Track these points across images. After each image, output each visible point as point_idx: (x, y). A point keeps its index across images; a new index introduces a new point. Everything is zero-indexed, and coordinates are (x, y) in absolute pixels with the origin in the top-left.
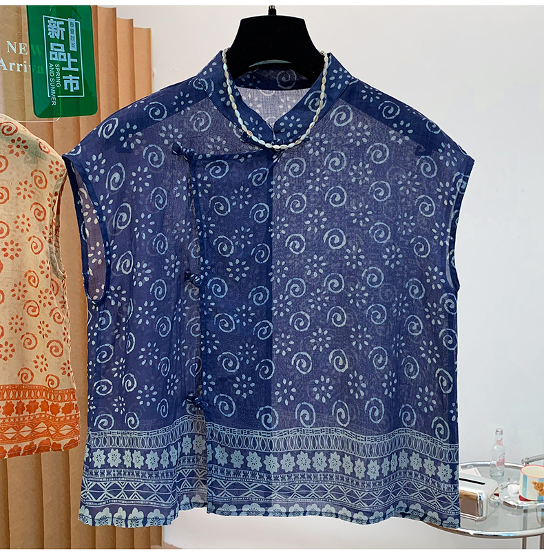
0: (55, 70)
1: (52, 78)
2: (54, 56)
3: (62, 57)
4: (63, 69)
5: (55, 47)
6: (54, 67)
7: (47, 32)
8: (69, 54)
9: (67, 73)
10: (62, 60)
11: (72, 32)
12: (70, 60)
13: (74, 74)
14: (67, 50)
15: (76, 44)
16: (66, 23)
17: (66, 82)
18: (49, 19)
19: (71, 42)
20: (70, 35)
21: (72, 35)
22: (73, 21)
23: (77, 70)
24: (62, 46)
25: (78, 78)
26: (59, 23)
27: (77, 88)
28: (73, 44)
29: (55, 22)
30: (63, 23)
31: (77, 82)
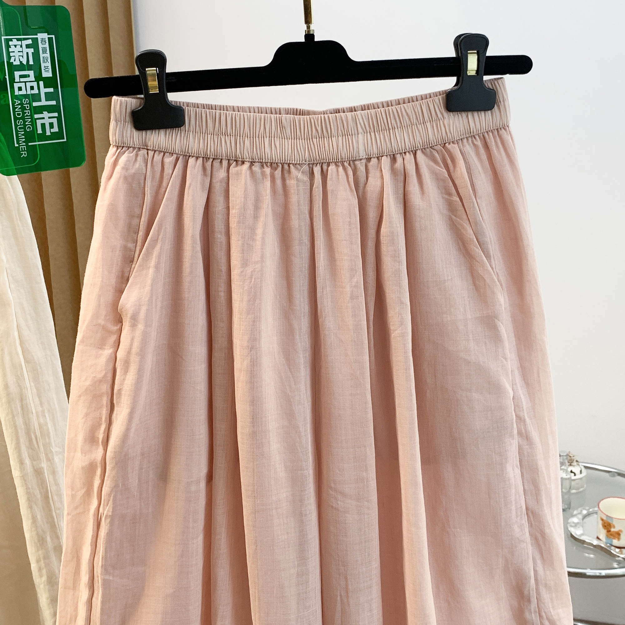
0: (23, 108)
1: (19, 119)
2: (20, 89)
3: (32, 88)
4: (35, 104)
5: (21, 76)
6: (21, 104)
7: (9, 57)
8: (41, 83)
9: (40, 109)
10: (33, 92)
11: (44, 51)
12: (43, 91)
13: (49, 109)
14: (38, 77)
15: (50, 67)
16: (35, 41)
17: (39, 122)
18: (11, 40)
19: (43, 65)
20: (42, 56)
21: (45, 55)
22: (45, 36)
23: (54, 103)
24: (31, 73)
25: (56, 114)
26: (25, 43)
27: (56, 129)
28: (46, 68)
29: (19, 43)
30: (30, 42)
31: (55, 121)
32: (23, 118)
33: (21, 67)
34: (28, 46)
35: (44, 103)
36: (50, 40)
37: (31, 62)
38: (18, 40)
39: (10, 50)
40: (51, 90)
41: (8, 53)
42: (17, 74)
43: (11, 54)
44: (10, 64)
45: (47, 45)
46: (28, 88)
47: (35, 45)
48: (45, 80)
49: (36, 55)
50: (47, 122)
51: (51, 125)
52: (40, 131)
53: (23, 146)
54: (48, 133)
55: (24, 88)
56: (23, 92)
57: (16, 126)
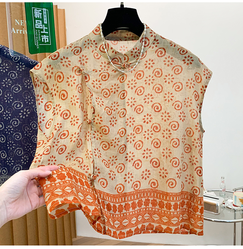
0: (38, 33)
5: (38, 22)
6: (37, 31)
9: (43, 34)
10: (41, 28)
14: (43, 23)
16: (42, 10)
17: (43, 38)
18: (35, 9)
19: (44, 19)
20: (44, 16)
21: (45, 16)
22: (45, 9)
23: (47, 33)
24: (41, 21)
25: (48, 37)
26: (39, 11)
27: (48, 41)
28: (45, 20)
29: (37, 10)
30: (41, 11)
31: (48, 39)
32: (38, 36)
33: (38, 19)
34: (40, 12)
35: (44, 32)
36: (47, 11)
37: (41, 18)
38: (37, 9)
39: (35, 12)
40: (47, 28)
41: (34, 13)
42: (36, 21)
43: (35, 14)
44: (34, 17)
45: (46, 13)
46: (40, 26)
47: (42, 12)
48: (45, 24)
49: (42, 15)
50: (45, 39)
51: (46, 40)
52: (43, 41)
53: (38, 45)
54: (45, 42)
55: (38, 26)
56: (38, 27)
57: (36, 38)
